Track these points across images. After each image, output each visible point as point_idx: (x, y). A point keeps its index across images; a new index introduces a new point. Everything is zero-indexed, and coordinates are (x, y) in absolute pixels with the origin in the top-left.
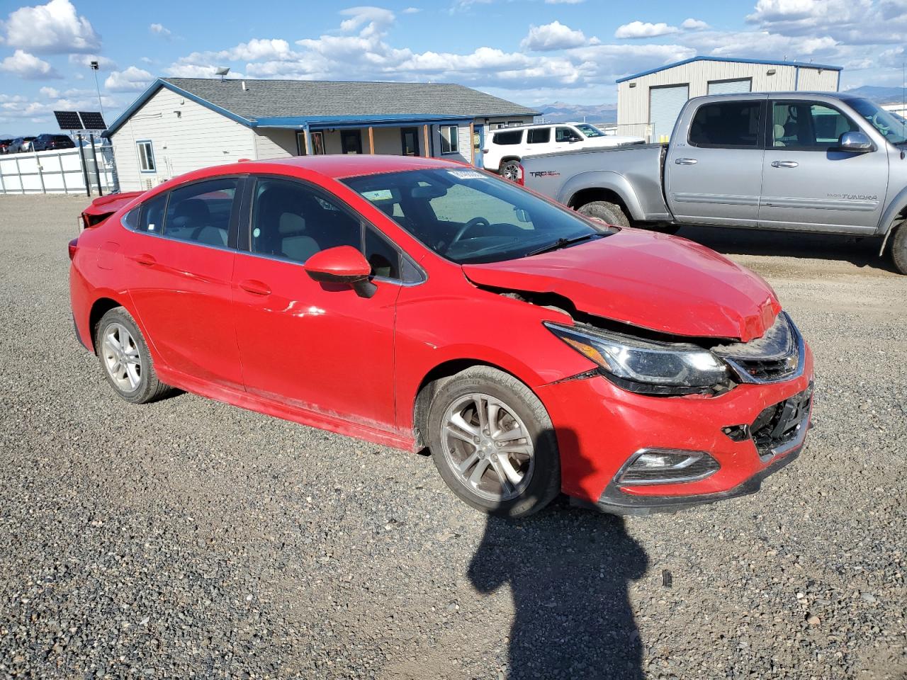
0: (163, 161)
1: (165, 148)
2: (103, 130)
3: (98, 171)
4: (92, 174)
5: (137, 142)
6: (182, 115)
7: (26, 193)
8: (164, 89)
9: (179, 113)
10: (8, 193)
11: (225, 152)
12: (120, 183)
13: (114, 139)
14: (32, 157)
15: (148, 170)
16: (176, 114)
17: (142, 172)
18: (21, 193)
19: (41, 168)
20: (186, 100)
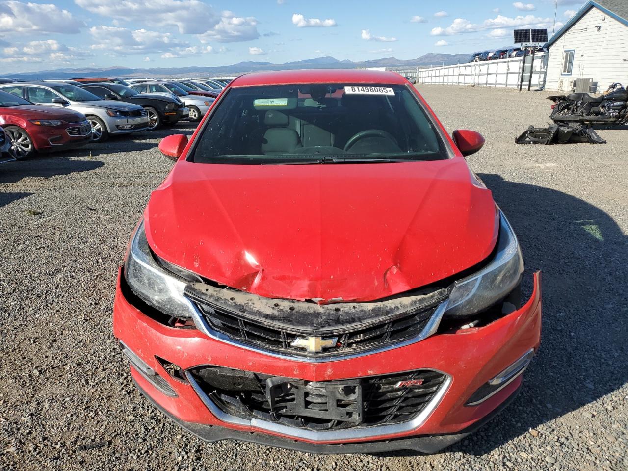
0: (578, 66)
1: (582, 56)
2: (545, 43)
3: (531, 73)
4: (527, 74)
5: (565, 51)
6: (601, 29)
7: (497, 86)
8: (594, 8)
9: (599, 28)
10: (488, 86)
11: (625, 60)
12: (546, 82)
13: (552, 48)
14: (505, 62)
15: (566, 73)
16: (596, 29)
17: (562, 75)
18: (494, 86)
19: (509, 70)
20: (607, 16)
